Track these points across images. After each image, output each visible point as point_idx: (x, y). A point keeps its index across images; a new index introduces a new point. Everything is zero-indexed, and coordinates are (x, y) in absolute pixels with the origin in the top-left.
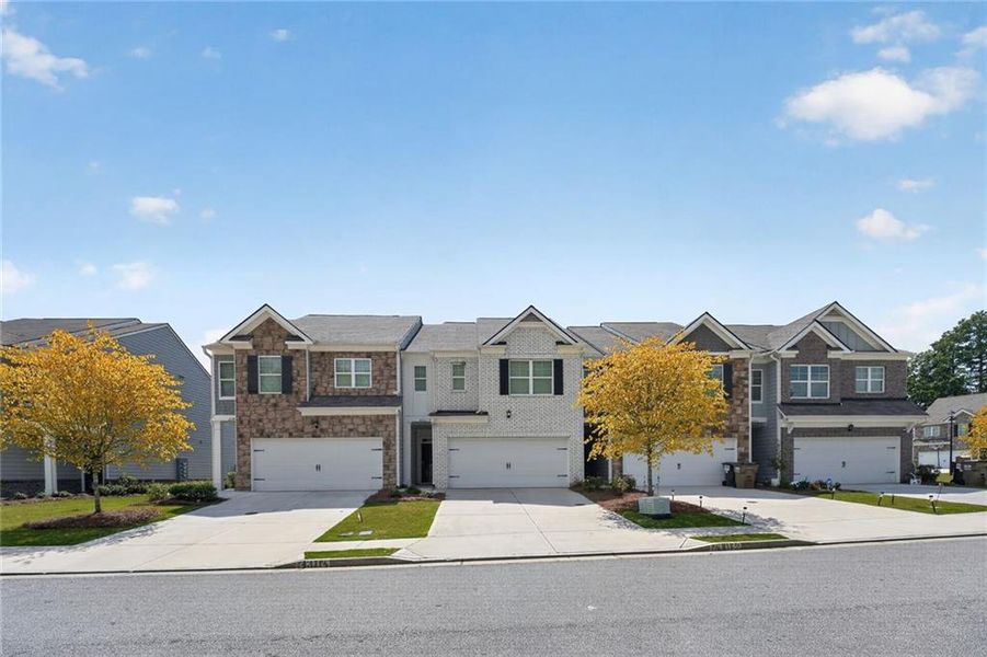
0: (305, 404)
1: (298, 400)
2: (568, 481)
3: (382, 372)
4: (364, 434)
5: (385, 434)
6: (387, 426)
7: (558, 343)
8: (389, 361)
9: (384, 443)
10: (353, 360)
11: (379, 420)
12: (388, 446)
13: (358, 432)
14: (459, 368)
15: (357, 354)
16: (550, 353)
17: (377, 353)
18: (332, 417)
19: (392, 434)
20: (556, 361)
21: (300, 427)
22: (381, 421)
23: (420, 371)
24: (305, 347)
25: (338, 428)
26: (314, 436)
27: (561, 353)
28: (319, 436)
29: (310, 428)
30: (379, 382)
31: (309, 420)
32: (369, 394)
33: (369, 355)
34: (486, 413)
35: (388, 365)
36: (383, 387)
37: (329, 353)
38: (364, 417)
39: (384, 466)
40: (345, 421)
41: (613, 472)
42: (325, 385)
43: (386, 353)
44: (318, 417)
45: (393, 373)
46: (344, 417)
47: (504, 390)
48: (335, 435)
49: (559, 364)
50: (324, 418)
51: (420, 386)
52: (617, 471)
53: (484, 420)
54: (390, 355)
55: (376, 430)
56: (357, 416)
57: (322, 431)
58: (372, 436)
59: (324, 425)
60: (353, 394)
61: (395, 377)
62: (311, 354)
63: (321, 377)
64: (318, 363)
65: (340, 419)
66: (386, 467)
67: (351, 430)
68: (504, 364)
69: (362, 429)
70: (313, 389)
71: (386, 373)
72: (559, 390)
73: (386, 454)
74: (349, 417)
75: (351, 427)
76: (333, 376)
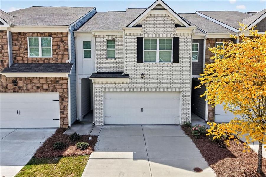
0: (7, 70)
1: (3, 66)
2: (180, 121)
3: (59, 46)
4: (47, 90)
5: (61, 90)
6: (62, 85)
7: (177, 26)
8: (64, 39)
9: (60, 97)
10: (40, 38)
11: (57, 81)
12: (62, 99)
13: (43, 88)
14: (111, 43)
15: (42, 34)
16: (171, 33)
17: (56, 33)
18: (26, 78)
19: (65, 90)
20: (174, 38)
21: (5, 85)
22: (58, 81)
23: (87, 44)
24: (6, 29)
25: (29, 86)
26: (14, 92)
27: (179, 32)
28: (18, 92)
29: (11, 86)
30: (57, 54)
31: (11, 81)
32: (51, 62)
33: (50, 34)
34: (127, 76)
35: (63, 42)
36: (60, 57)
37: (23, 33)
38: (46, 79)
39: (61, 112)
40: (34, 81)
41: (209, 113)
42: (22, 55)
43: (62, 33)
44: (16, 78)
45: (66, 48)
46: (33, 78)
47: (140, 59)
48: (28, 91)
49: (176, 41)
50: (21, 79)
51: (87, 54)
52: (211, 113)
53: (126, 80)
54: (65, 35)
55: (55, 88)
56: (42, 78)
57: (19, 87)
58: (53, 91)
59: (21, 84)
60: (40, 62)
61: (68, 50)
62: (12, 33)
63: (19, 50)
64: (17, 40)
65: (31, 80)
66: (62, 113)
67: (38, 87)
68: (140, 41)
69: (45, 87)
70: (14, 58)
71: (62, 47)
72: (176, 59)
73: (62, 104)
74: (37, 78)
75: (38, 85)
76: (27, 49)
